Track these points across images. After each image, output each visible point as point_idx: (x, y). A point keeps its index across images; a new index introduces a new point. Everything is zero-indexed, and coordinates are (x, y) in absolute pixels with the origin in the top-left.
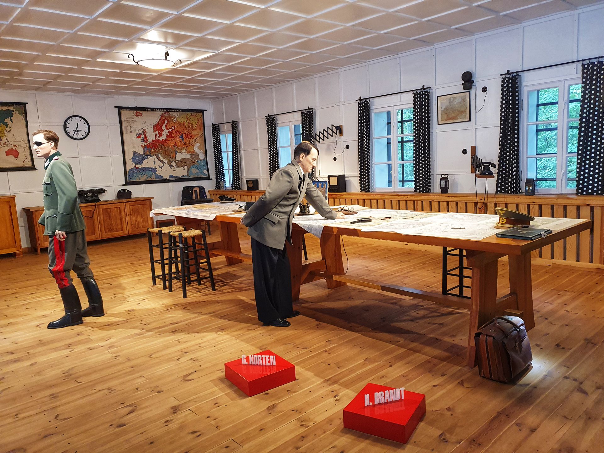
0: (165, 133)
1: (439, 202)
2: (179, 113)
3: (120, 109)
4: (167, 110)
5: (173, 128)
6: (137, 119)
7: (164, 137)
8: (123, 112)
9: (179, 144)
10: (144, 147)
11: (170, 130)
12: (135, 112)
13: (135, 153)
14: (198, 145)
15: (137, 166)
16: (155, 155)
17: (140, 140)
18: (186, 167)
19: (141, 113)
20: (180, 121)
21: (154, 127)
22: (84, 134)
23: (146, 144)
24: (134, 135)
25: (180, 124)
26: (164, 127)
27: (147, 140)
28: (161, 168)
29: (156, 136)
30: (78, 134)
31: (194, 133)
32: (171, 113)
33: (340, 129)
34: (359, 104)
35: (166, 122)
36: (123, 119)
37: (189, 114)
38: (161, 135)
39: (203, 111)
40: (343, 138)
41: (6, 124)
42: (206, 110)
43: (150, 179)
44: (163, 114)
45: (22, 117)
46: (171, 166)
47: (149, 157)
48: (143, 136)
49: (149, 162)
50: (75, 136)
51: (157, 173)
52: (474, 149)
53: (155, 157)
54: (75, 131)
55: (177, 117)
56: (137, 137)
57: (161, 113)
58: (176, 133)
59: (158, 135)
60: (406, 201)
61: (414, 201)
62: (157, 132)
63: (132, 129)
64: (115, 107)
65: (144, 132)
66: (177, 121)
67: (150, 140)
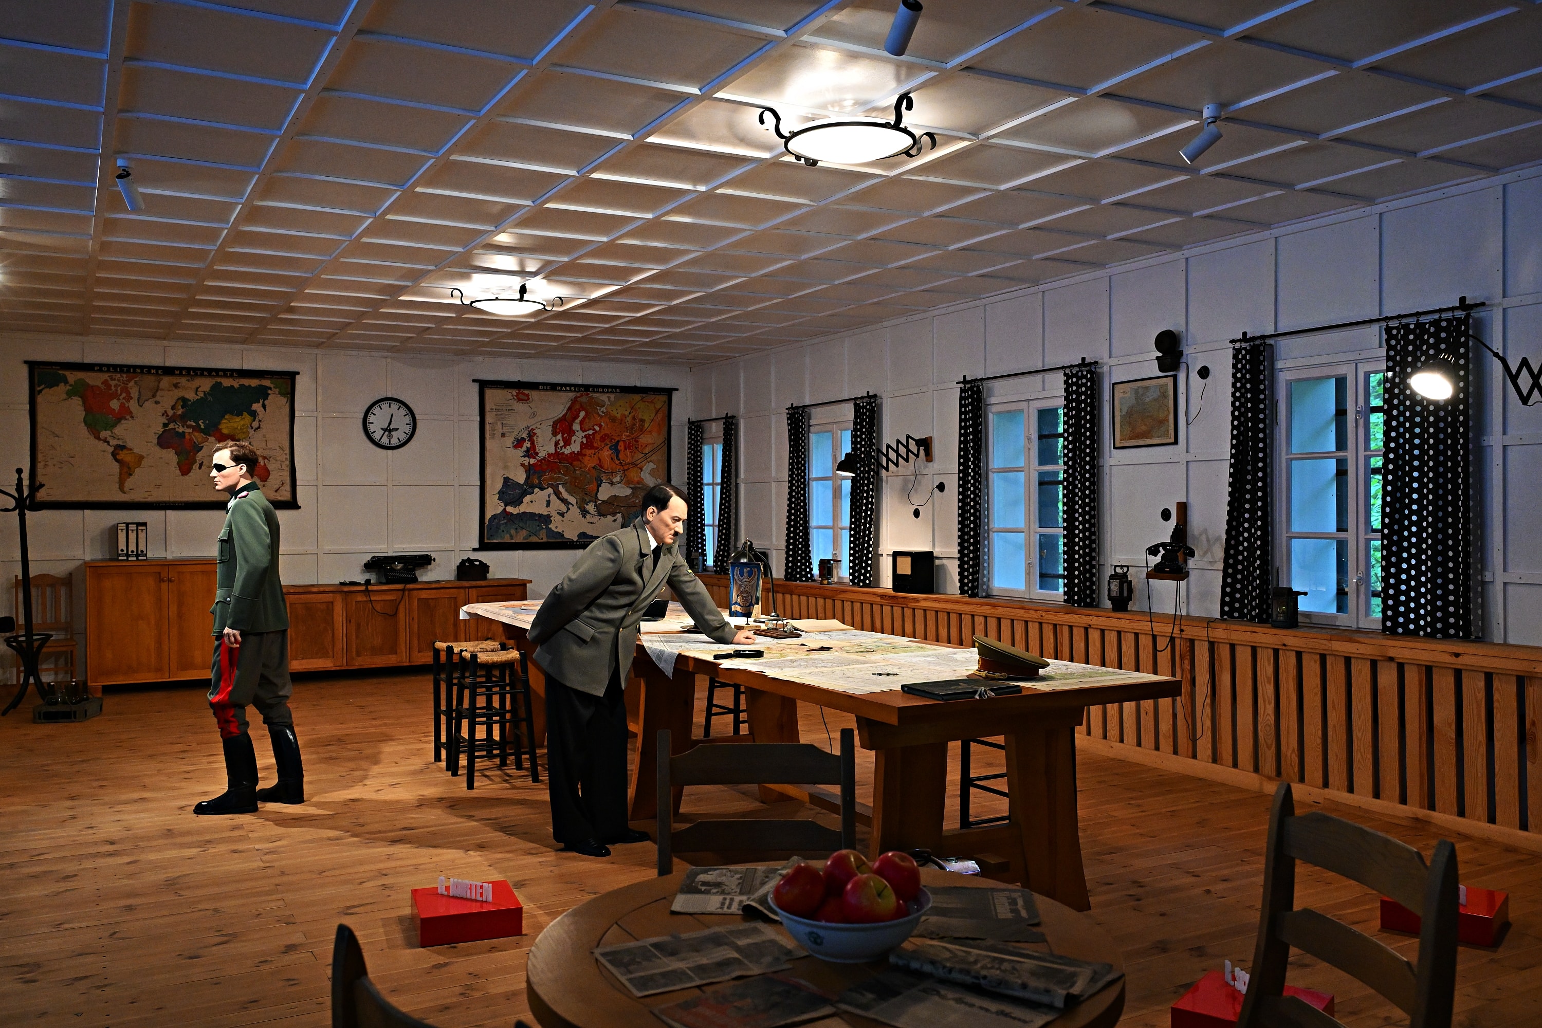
0: (578, 439)
1: (1103, 631)
2: (612, 396)
3: (484, 385)
4: (587, 388)
5: (597, 428)
6: (519, 407)
7: (575, 447)
8: (489, 393)
9: (607, 463)
10: (529, 469)
11: (591, 432)
12: (514, 392)
13: (506, 480)
14: (652, 466)
15: (509, 509)
16: (550, 486)
17: (520, 452)
18: (619, 516)
19: (528, 395)
20: (614, 413)
21: (555, 425)
22: (403, 437)
23: (532, 461)
24: (509, 441)
25: (613, 420)
26: (576, 426)
27: (537, 454)
28: (562, 515)
29: (557, 444)
30: (390, 437)
31: (645, 439)
32: (594, 395)
33: (925, 444)
34: (962, 391)
35: (582, 414)
36: (488, 407)
37: (637, 397)
38: (567, 443)
39: (668, 392)
40: (935, 466)
41: (254, 414)
42: (677, 390)
43: (534, 539)
44: (576, 398)
45: (283, 401)
46: (584, 513)
47: (536, 490)
48: (527, 444)
49: (535, 503)
50: (385, 441)
51: (552, 526)
52: (1183, 508)
53: (550, 490)
54: (385, 430)
55: (607, 403)
56: (515, 447)
57: (572, 395)
58: (603, 439)
59: (562, 443)
60: (1041, 624)
61: (1055, 626)
62: (559, 437)
63: (506, 429)
64: (474, 381)
65: (531, 435)
66: (607, 414)
67: (542, 454)
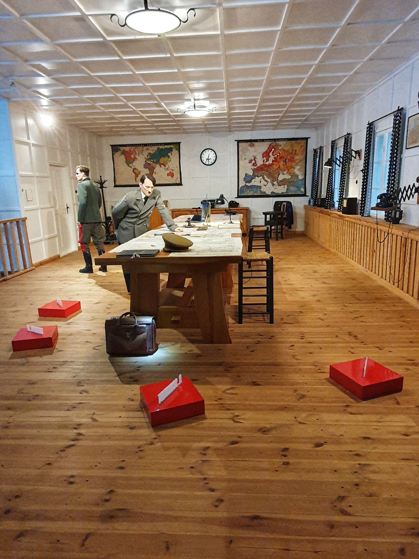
0: (272, 158)
2: (285, 142)
3: (239, 142)
4: (275, 140)
5: (278, 154)
6: (250, 148)
7: (270, 162)
8: (240, 144)
9: (282, 166)
10: (254, 170)
11: (276, 156)
12: (249, 143)
13: (246, 174)
14: (299, 167)
15: (247, 184)
17: (251, 164)
18: (286, 186)
19: (254, 144)
21: (263, 155)
22: (213, 162)
23: (255, 167)
24: (247, 161)
25: (285, 150)
26: (271, 154)
28: (265, 186)
29: (263, 161)
30: (209, 161)
31: (297, 157)
32: (277, 142)
33: (358, 153)
35: (273, 150)
36: (240, 150)
37: (294, 142)
38: (267, 160)
39: (307, 139)
40: (362, 162)
42: (310, 138)
43: (256, 194)
44: (271, 144)
45: (177, 152)
46: (273, 185)
47: (256, 177)
48: (253, 162)
49: (256, 182)
50: (207, 163)
51: (262, 190)
53: (261, 177)
54: (207, 159)
55: (282, 145)
56: (249, 163)
58: (280, 158)
59: (265, 161)
62: (265, 158)
63: (246, 157)
64: (235, 141)
65: (255, 158)
66: (282, 149)
67: (258, 165)
